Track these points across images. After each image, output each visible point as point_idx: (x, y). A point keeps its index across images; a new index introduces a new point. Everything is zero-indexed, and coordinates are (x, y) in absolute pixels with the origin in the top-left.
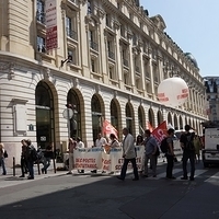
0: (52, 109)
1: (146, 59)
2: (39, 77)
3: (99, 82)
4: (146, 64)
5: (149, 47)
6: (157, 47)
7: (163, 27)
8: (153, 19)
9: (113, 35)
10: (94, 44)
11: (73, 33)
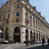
0: (28, 34)
1: (42, 25)
2: (26, 28)
3: (35, 29)
4: (42, 26)
5: (43, 23)
6: (44, 23)
7: (45, 19)
8: (43, 18)
9: (37, 21)
10: (34, 23)
11: (31, 21)
